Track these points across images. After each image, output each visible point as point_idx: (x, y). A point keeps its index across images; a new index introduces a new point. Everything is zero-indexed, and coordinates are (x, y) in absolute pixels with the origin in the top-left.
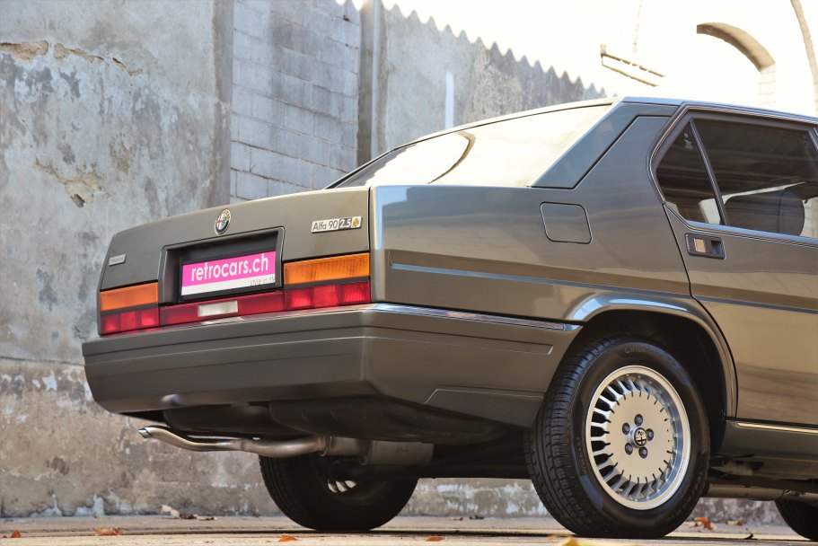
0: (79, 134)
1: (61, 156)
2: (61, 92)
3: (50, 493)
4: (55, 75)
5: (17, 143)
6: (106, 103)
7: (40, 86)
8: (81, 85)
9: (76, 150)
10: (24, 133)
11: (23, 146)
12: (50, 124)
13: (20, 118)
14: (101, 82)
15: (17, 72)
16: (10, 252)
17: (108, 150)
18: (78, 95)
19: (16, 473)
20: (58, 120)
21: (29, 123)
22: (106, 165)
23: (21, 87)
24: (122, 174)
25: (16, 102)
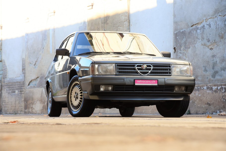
0: (211, 35)
1: (207, 41)
2: (207, 28)
3: (207, 110)
4: (205, 25)
5: (198, 42)
6: (217, 26)
7: (202, 29)
8: (211, 25)
9: (210, 39)
10: (199, 40)
11: (199, 42)
12: (205, 36)
13: (198, 37)
14: (216, 21)
15: (198, 28)
16: (197, 64)
17: (218, 36)
18: (211, 27)
19: (199, 106)
20: (206, 34)
21: (200, 37)
22: (218, 39)
23: (199, 31)
24: (222, 40)
25: (198, 34)
